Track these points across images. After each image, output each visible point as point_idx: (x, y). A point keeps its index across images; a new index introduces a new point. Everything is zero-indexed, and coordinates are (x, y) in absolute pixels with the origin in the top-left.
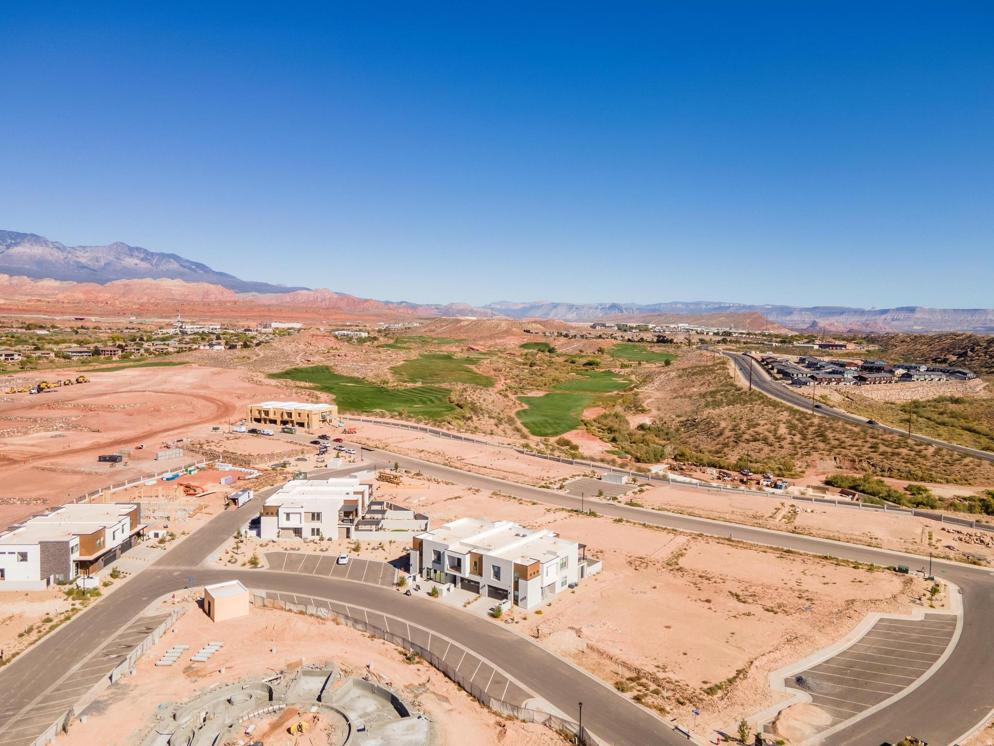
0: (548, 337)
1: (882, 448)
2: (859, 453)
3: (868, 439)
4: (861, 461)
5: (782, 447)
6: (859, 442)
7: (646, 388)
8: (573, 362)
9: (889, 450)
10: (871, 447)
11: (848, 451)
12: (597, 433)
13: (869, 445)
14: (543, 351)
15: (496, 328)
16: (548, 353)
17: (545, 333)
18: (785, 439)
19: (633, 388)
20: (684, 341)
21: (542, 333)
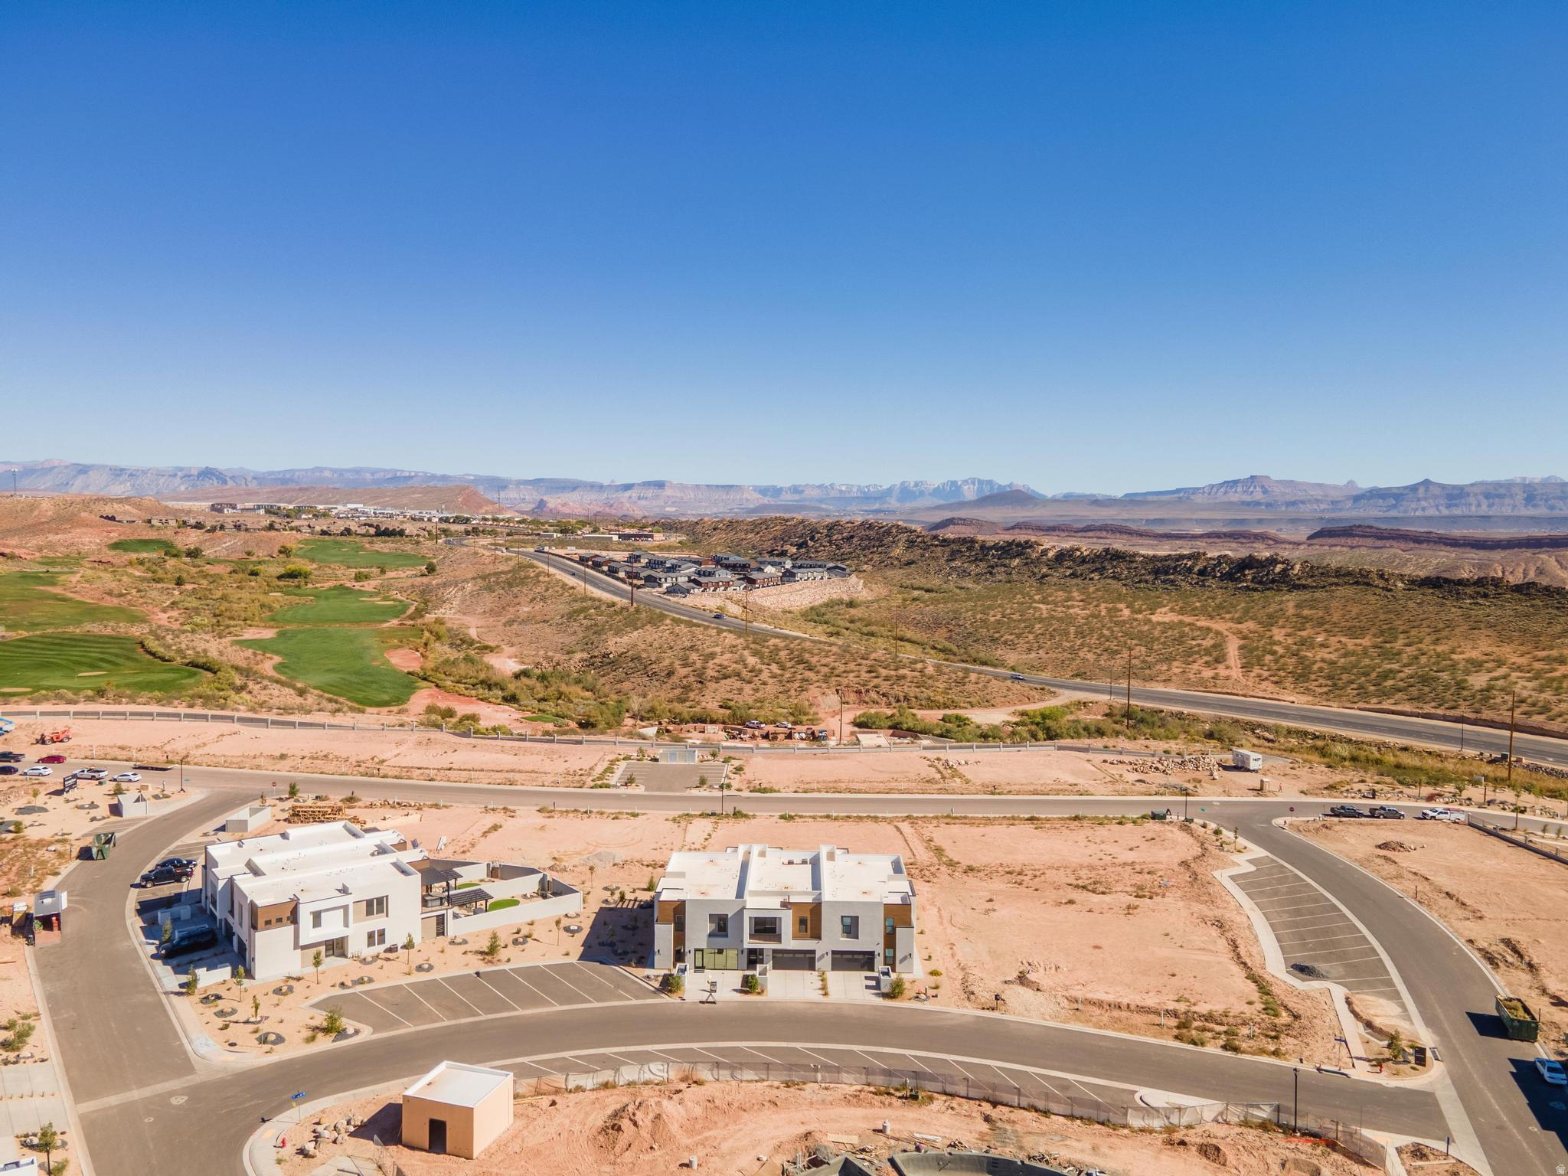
0: (159, 528)
1: (884, 672)
2: (859, 680)
3: (860, 661)
4: (867, 691)
5: (764, 684)
6: (852, 666)
7: (443, 611)
8: (254, 573)
9: (893, 673)
10: (870, 672)
11: (846, 680)
12: (467, 692)
14: (175, 556)
15: (32, 511)
16: (188, 560)
17: (149, 521)
18: (760, 671)
19: (419, 613)
20: (422, 533)
21: (144, 521)
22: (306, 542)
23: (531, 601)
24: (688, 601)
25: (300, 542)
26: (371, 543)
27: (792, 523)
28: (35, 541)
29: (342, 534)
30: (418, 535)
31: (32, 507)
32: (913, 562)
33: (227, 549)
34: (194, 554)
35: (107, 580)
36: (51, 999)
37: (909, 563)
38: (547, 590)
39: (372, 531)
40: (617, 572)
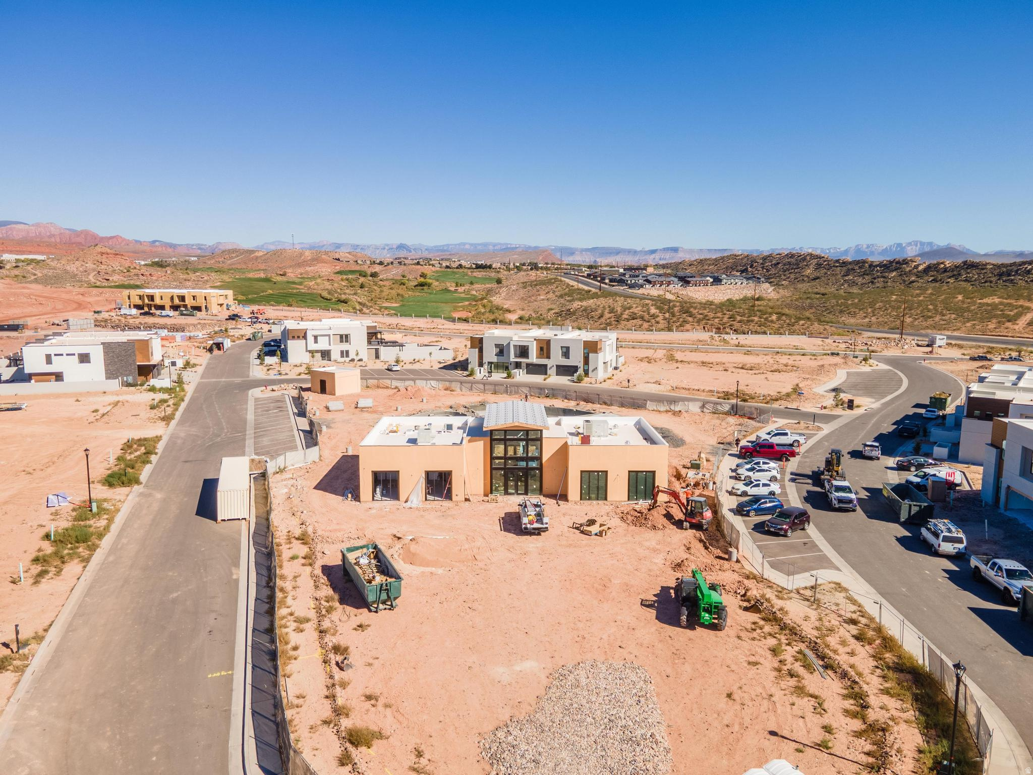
0: (361, 265)
1: (739, 318)
2: (721, 322)
3: (725, 312)
4: (724, 328)
5: (658, 323)
6: (719, 315)
7: (495, 298)
10: (730, 318)
11: (713, 322)
13: (727, 316)
14: (364, 276)
15: (301, 257)
16: (371, 278)
17: (357, 261)
18: (658, 316)
19: (482, 299)
20: (502, 267)
21: (354, 262)
22: (437, 272)
23: (547, 293)
24: (641, 291)
25: (434, 272)
26: (471, 272)
27: (740, 257)
28: (300, 270)
29: (457, 268)
30: (499, 268)
31: (301, 254)
32: (818, 278)
33: (393, 275)
34: (374, 275)
35: (328, 285)
36: (208, 364)
37: (815, 279)
38: (557, 287)
39: (474, 266)
40: (604, 280)
